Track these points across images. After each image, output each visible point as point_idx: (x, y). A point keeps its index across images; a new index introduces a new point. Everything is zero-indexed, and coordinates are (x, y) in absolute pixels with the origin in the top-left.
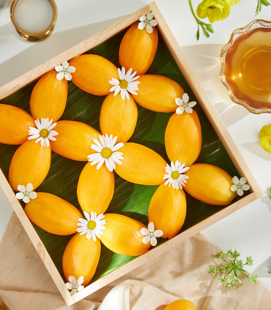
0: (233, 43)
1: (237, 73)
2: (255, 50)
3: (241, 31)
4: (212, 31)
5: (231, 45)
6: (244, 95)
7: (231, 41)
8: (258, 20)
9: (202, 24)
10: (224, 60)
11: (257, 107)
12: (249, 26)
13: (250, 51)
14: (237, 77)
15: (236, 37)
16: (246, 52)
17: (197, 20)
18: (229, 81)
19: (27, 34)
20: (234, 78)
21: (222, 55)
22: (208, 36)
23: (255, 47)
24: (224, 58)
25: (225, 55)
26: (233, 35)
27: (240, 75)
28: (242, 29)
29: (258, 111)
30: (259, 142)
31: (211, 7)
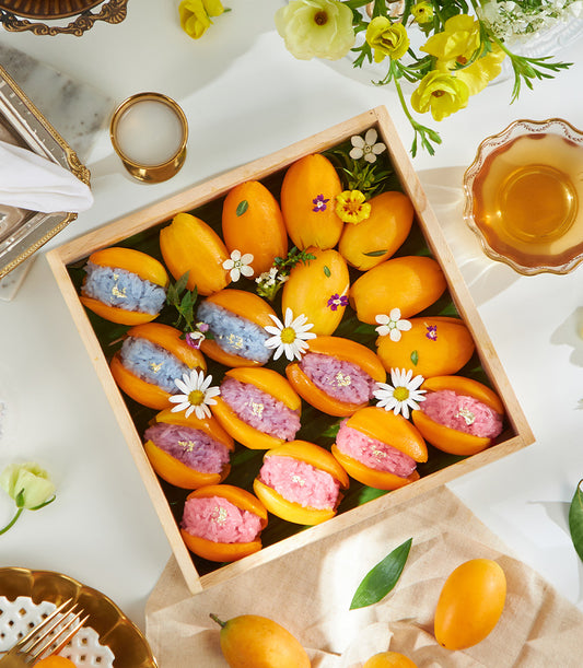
0: (483, 161)
1: (494, 212)
2: (522, 172)
3: (495, 140)
4: (438, 141)
5: (478, 166)
6: (508, 247)
7: (478, 157)
8: (520, 121)
10: (471, 190)
11: (530, 265)
12: (507, 130)
13: (513, 174)
14: (494, 217)
15: (487, 152)
16: (506, 176)
18: (481, 225)
19: (143, 167)
20: (488, 218)
21: (465, 182)
23: (520, 167)
24: (470, 186)
25: (471, 181)
26: (480, 149)
27: (499, 213)
28: (496, 137)
29: (533, 270)
31: (436, 94)
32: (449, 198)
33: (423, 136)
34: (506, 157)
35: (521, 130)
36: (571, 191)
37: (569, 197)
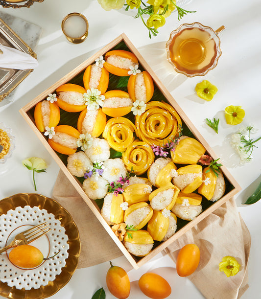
3: (175, 32)
4: (158, 33)
5: (171, 40)
7: (170, 38)
8: (184, 24)
9: (151, 29)
12: (179, 28)
14: (178, 58)
15: (173, 36)
17: (148, 28)
18: (173, 61)
20: (176, 59)
21: (167, 47)
22: (156, 35)
24: (168, 48)
25: (168, 46)
26: (171, 35)
27: (179, 57)
28: (176, 30)
29: (192, 75)
30: (196, 94)
31: (154, 20)
32: (162, 53)
33: (152, 31)
34: (180, 37)
35: (185, 27)
36: (203, 47)
37: (203, 49)
